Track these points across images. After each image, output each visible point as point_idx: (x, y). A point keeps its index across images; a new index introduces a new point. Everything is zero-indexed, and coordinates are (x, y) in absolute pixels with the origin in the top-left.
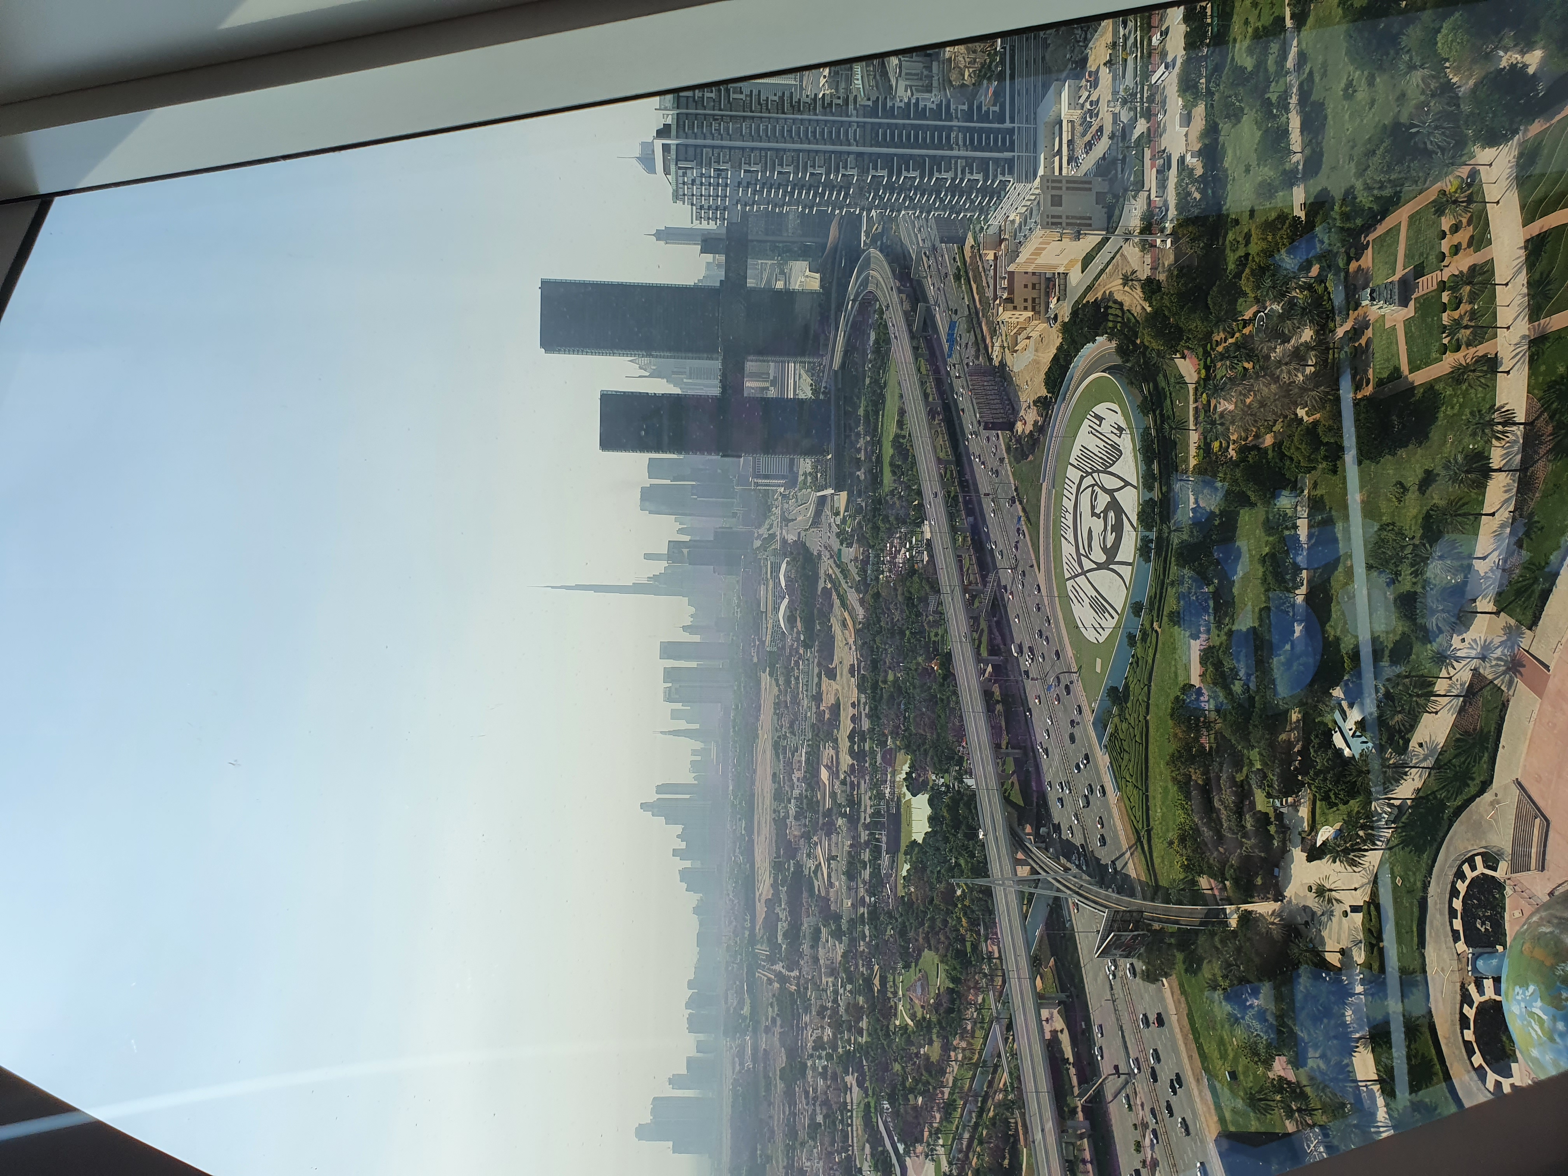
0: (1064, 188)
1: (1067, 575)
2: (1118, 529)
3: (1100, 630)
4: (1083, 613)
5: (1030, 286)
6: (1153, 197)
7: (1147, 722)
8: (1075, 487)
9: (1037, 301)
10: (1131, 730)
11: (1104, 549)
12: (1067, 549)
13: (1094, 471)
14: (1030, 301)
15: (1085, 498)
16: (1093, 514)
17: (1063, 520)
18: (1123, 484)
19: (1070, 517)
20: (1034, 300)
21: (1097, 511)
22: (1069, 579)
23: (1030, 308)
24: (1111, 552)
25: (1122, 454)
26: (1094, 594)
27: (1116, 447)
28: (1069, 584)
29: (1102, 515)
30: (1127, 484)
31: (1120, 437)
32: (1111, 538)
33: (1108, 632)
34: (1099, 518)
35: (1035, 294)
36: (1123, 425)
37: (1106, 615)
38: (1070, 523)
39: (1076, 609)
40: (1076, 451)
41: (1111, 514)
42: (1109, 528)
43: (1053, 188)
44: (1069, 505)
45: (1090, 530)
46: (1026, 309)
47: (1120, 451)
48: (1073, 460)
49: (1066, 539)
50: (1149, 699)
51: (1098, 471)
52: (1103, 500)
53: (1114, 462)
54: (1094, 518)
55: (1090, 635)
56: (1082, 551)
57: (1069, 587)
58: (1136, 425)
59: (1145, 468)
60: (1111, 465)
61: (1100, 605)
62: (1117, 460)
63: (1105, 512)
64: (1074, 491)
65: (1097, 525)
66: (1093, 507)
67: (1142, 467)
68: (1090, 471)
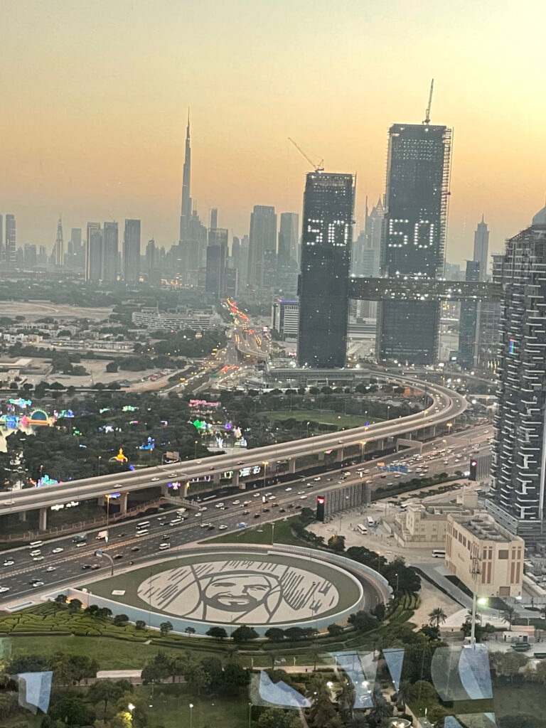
0: (513, 561)
1: (195, 566)
2: (234, 607)
3: (148, 594)
4: (162, 581)
5: (435, 533)
6: (505, 633)
7: (70, 634)
8: (269, 571)
9: (423, 539)
10: (63, 622)
11: (217, 596)
12: (217, 566)
13: (282, 587)
14: (422, 533)
15: (261, 580)
16: (246, 587)
17: (242, 562)
18: (271, 611)
19: (244, 568)
20: (424, 536)
21: (249, 590)
22: (192, 568)
23: (417, 533)
24: (214, 602)
25: (296, 610)
26: (180, 588)
27: (302, 604)
28: (188, 568)
29: (246, 594)
30: (271, 614)
31: (310, 608)
32: (226, 602)
33: (147, 601)
34: (243, 592)
35: (428, 537)
36: (320, 611)
37: (162, 599)
38: (239, 568)
39: (166, 575)
40: (299, 572)
41: (246, 602)
42: (234, 600)
43: (514, 552)
44: (255, 566)
45: (234, 584)
46: (416, 530)
47: (298, 608)
48: (291, 569)
49: (226, 565)
50: (90, 636)
51: (282, 591)
52: (258, 595)
53: (289, 604)
54: (243, 588)
55: (144, 587)
56: (215, 578)
57: (185, 568)
58: (320, 621)
59: (284, 629)
60: (287, 601)
61: (169, 594)
62: (291, 606)
63: (248, 597)
64: (266, 571)
65: (237, 590)
66: (252, 587)
67: (285, 627)
68: (282, 584)
